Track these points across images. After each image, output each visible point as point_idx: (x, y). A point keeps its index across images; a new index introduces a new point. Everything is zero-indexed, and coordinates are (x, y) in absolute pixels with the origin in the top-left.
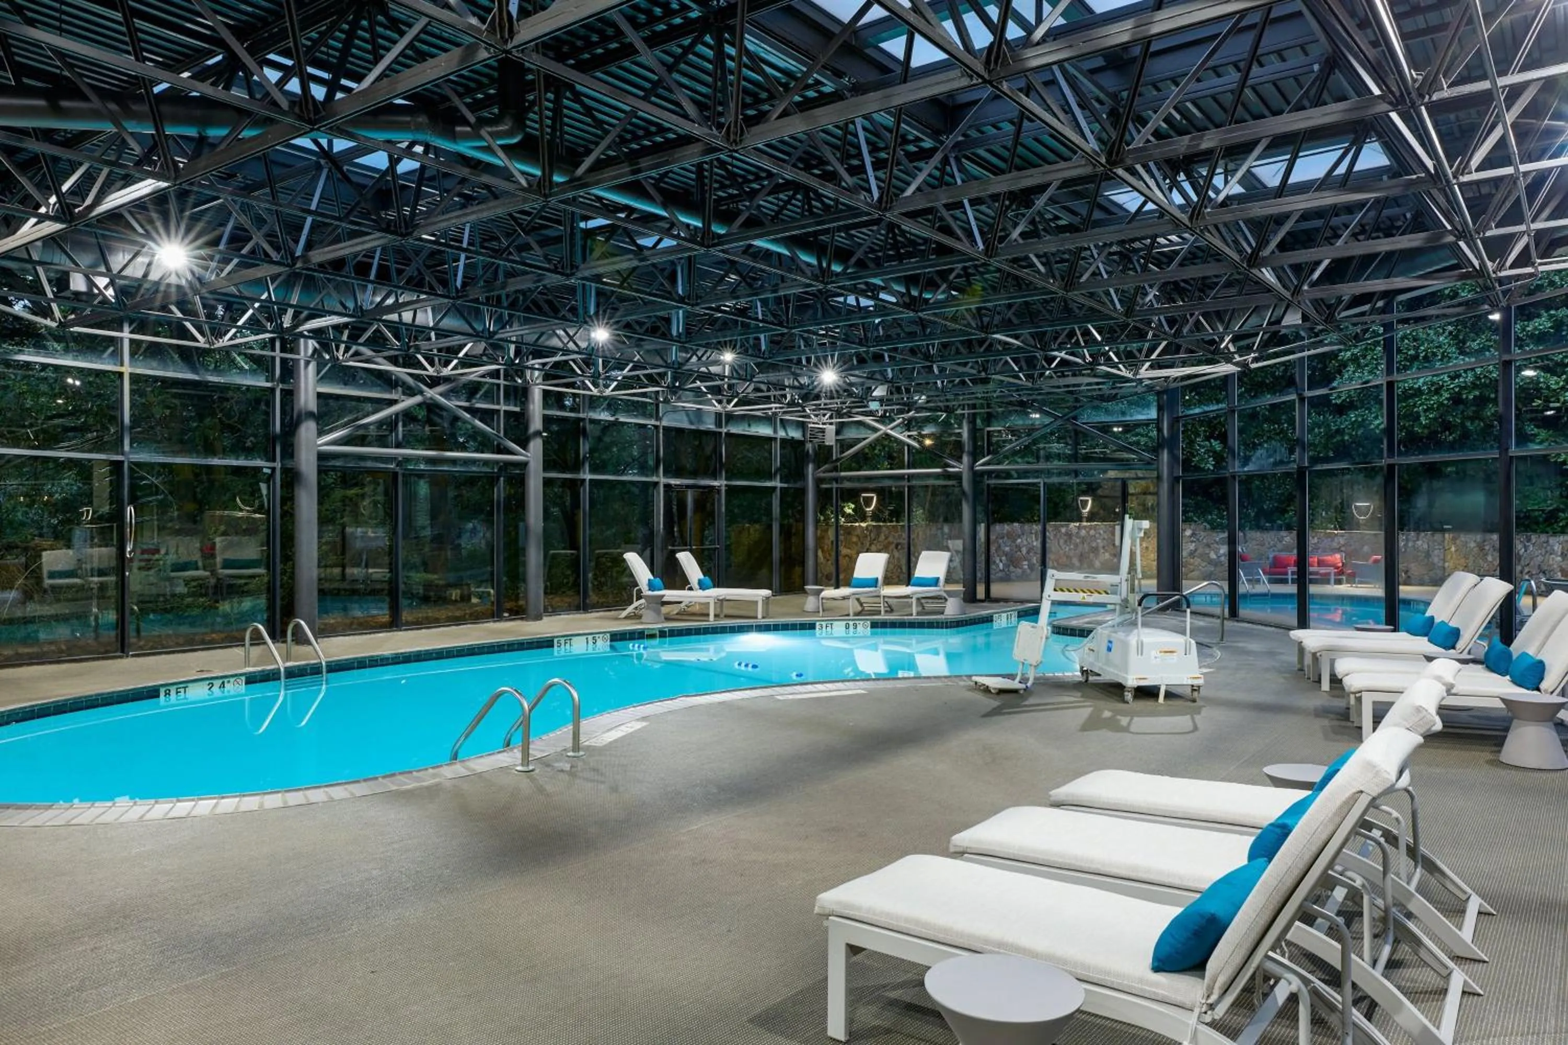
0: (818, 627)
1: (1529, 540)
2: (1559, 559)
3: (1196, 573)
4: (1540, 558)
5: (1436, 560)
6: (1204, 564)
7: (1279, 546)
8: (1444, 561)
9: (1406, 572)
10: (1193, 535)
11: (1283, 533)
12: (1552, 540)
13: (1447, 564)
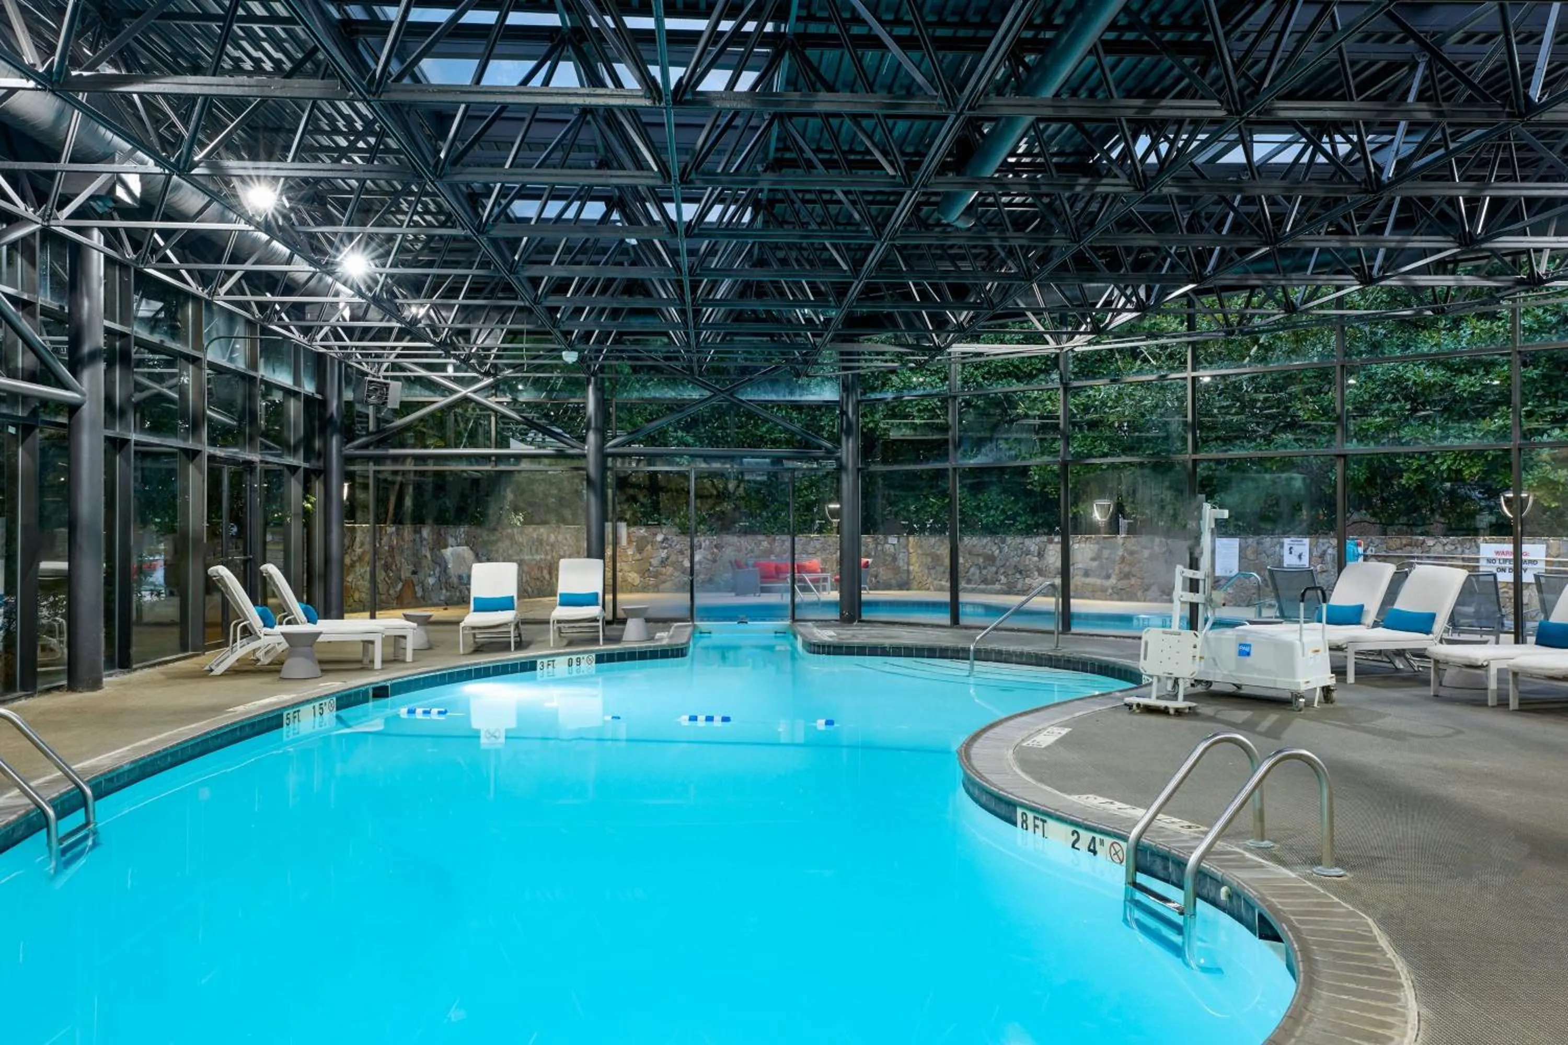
0: (539, 666)
1: (1004, 542)
2: (1036, 559)
3: (668, 584)
4: (1016, 559)
5: (901, 563)
6: (676, 574)
7: (757, 552)
8: (908, 564)
9: (876, 577)
10: (665, 539)
11: (761, 537)
12: (1028, 542)
13: (911, 568)
